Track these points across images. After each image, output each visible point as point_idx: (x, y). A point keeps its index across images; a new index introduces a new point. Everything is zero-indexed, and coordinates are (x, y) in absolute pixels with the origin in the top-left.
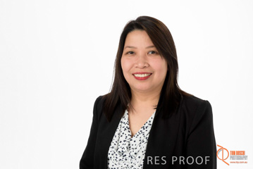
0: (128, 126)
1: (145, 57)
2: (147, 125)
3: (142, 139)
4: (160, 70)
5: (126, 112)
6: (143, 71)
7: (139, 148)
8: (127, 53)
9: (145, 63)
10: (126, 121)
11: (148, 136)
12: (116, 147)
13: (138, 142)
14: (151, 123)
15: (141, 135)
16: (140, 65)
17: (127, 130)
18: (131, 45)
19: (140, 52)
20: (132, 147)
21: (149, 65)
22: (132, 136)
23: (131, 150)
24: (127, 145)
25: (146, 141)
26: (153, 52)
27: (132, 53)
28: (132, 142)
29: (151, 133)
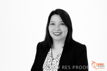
0: (51, 55)
1: (59, 26)
2: (59, 55)
3: (57, 61)
4: (65, 32)
5: (51, 49)
6: (58, 32)
7: (56, 65)
8: (51, 24)
9: (59, 29)
10: (50, 53)
11: (60, 60)
12: (46, 64)
13: (55, 62)
14: (61, 54)
15: (57, 59)
16: (57, 29)
17: (51, 57)
18: (53, 21)
19: (57, 24)
20: (53, 64)
21: (60, 29)
22: (53, 59)
23: (53, 65)
24: (51, 63)
25: (59, 61)
26: (62, 24)
27: (53, 24)
28: (53, 62)
29: (61, 58)
